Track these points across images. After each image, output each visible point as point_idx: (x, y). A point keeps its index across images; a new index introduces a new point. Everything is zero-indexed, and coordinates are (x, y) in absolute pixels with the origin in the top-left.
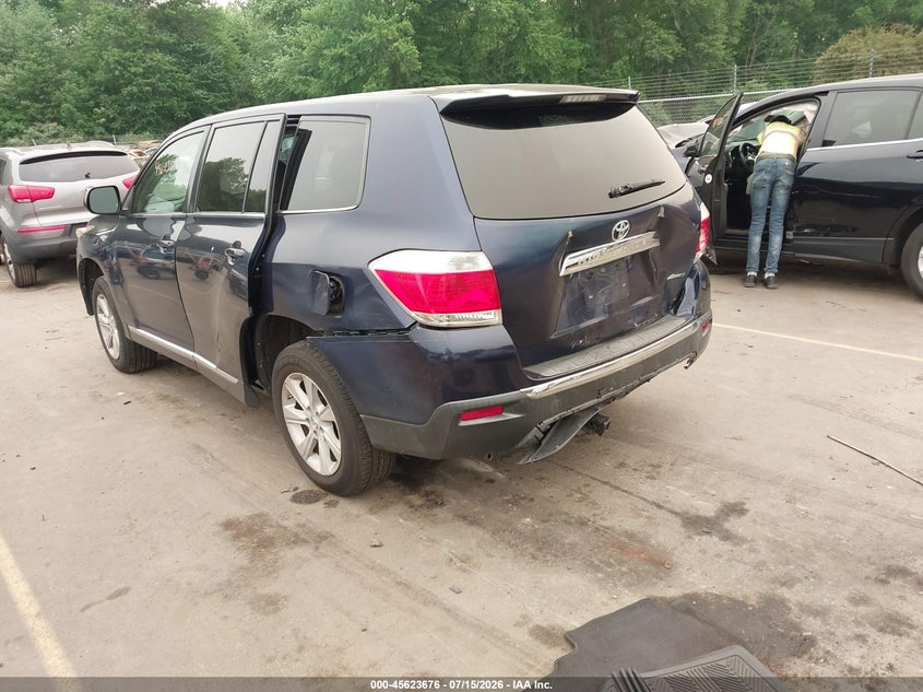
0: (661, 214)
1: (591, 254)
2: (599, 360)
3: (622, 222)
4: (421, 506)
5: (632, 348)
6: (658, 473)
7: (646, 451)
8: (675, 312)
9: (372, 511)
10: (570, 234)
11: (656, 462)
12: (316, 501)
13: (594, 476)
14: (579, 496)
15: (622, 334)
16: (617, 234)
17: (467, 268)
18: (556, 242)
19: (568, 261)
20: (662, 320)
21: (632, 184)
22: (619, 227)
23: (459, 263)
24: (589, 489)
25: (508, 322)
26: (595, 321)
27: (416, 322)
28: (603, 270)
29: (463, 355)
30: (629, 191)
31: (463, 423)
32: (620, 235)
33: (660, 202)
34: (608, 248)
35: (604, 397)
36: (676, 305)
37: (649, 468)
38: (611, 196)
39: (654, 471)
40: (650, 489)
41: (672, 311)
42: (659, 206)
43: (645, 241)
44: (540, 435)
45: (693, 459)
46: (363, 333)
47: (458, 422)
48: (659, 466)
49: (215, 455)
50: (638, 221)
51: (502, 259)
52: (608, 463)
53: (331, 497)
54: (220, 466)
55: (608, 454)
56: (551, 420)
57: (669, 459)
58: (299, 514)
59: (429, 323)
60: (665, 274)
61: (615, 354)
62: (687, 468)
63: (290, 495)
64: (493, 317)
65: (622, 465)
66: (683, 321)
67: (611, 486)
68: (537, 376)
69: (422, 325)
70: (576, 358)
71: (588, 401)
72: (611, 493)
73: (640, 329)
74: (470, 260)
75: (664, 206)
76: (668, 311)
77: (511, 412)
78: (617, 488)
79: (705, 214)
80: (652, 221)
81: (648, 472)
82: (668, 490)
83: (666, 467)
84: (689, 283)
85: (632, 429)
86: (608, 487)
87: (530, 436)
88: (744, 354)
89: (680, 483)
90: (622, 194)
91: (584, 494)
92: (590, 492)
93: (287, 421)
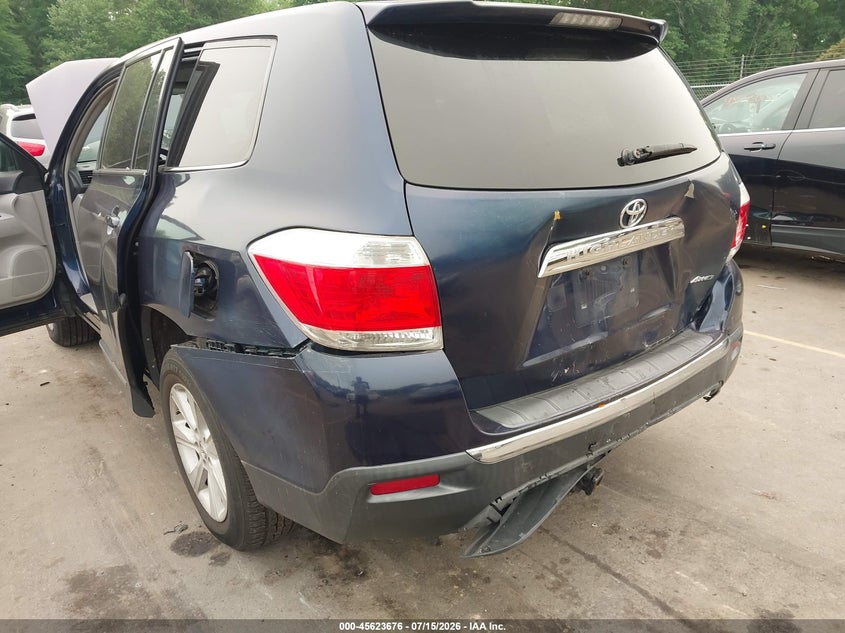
0: (690, 194)
1: (588, 246)
2: (592, 401)
3: (636, 201)
4: (334, 577)
5: (642, 381)
6: (664, 546)
7: (647, 507)
8: (698, 327)
9: (268, 579)
10: (557, 215)
11: (659, 526)
12: (203, 553)
13: (576, 544)
14: (553, 578)
15: (625, 358)
16: (627, 218)
17: (391, 261)
18: (533, 227)
19: (553, 254)
20: (681, 337)
21: (653, 146)
22: (631, 208)
23: (378, 253)
24: (567, 567)
25: (451, 348)
26: (589, 341)
27: (308, 340)
28: (604, 268)
29: (385, 393)
30: (648, 157)
31: (375, 499)
32: (632, 221)
33: (691, 177)
34: (612, 238)
35: (596, 453)
36: (700, 317)
37: (652, 536)
38: (622, 162)
39: (657, 544)
40: (652, 575)
41: (693, 324)
42: (688, 183)
43: (668, 230)
44: (496, 516)
45: (709, 527)
46: (240, 348)
47: (367, 496)
48: (665, 535)
49: (111, 465)
50: (658, 201)
51: (447, 248)
52: (596, 525)
53: (222, 548)
54: (108, 483)
55: (596, 508)
56: (514, 493)
57: (678, 523)
58: (174, 572)
59: (327, 344)
60: (688, 277)
61: (616, 392)
62: (704, 542)
63: (173, 538)
64: (430, 337)
65: (614, 529)
66: (708, 340)
67: (599, 564)
68: (496, 426)
69: (317, 347)
70: (557, 398)
71: (573, 460)
72: (598, 575)
73: (651, 353)
74: (397, 249)
75: (695, 182)
76: (687, 324)
77: (451, 483)
78: (607, 569)
79: (745, 198)
80: (676, 203)
81: (649, 544)
82: (677, 578)
83: (674, 537)
84: (719, 289)
85: (630, 471)
86: (594, 565)
87: (481, 518)
88: (766, 370)
89: (695, 569)
90: (637, 161)
91: (560, 576)
92: (569, 573)
93: (177, 440)
